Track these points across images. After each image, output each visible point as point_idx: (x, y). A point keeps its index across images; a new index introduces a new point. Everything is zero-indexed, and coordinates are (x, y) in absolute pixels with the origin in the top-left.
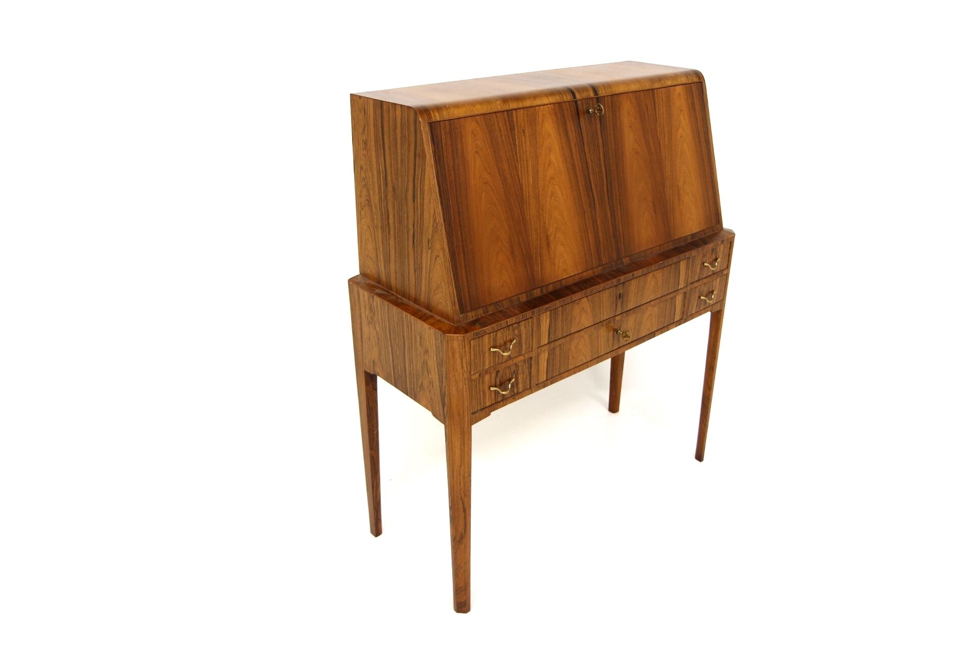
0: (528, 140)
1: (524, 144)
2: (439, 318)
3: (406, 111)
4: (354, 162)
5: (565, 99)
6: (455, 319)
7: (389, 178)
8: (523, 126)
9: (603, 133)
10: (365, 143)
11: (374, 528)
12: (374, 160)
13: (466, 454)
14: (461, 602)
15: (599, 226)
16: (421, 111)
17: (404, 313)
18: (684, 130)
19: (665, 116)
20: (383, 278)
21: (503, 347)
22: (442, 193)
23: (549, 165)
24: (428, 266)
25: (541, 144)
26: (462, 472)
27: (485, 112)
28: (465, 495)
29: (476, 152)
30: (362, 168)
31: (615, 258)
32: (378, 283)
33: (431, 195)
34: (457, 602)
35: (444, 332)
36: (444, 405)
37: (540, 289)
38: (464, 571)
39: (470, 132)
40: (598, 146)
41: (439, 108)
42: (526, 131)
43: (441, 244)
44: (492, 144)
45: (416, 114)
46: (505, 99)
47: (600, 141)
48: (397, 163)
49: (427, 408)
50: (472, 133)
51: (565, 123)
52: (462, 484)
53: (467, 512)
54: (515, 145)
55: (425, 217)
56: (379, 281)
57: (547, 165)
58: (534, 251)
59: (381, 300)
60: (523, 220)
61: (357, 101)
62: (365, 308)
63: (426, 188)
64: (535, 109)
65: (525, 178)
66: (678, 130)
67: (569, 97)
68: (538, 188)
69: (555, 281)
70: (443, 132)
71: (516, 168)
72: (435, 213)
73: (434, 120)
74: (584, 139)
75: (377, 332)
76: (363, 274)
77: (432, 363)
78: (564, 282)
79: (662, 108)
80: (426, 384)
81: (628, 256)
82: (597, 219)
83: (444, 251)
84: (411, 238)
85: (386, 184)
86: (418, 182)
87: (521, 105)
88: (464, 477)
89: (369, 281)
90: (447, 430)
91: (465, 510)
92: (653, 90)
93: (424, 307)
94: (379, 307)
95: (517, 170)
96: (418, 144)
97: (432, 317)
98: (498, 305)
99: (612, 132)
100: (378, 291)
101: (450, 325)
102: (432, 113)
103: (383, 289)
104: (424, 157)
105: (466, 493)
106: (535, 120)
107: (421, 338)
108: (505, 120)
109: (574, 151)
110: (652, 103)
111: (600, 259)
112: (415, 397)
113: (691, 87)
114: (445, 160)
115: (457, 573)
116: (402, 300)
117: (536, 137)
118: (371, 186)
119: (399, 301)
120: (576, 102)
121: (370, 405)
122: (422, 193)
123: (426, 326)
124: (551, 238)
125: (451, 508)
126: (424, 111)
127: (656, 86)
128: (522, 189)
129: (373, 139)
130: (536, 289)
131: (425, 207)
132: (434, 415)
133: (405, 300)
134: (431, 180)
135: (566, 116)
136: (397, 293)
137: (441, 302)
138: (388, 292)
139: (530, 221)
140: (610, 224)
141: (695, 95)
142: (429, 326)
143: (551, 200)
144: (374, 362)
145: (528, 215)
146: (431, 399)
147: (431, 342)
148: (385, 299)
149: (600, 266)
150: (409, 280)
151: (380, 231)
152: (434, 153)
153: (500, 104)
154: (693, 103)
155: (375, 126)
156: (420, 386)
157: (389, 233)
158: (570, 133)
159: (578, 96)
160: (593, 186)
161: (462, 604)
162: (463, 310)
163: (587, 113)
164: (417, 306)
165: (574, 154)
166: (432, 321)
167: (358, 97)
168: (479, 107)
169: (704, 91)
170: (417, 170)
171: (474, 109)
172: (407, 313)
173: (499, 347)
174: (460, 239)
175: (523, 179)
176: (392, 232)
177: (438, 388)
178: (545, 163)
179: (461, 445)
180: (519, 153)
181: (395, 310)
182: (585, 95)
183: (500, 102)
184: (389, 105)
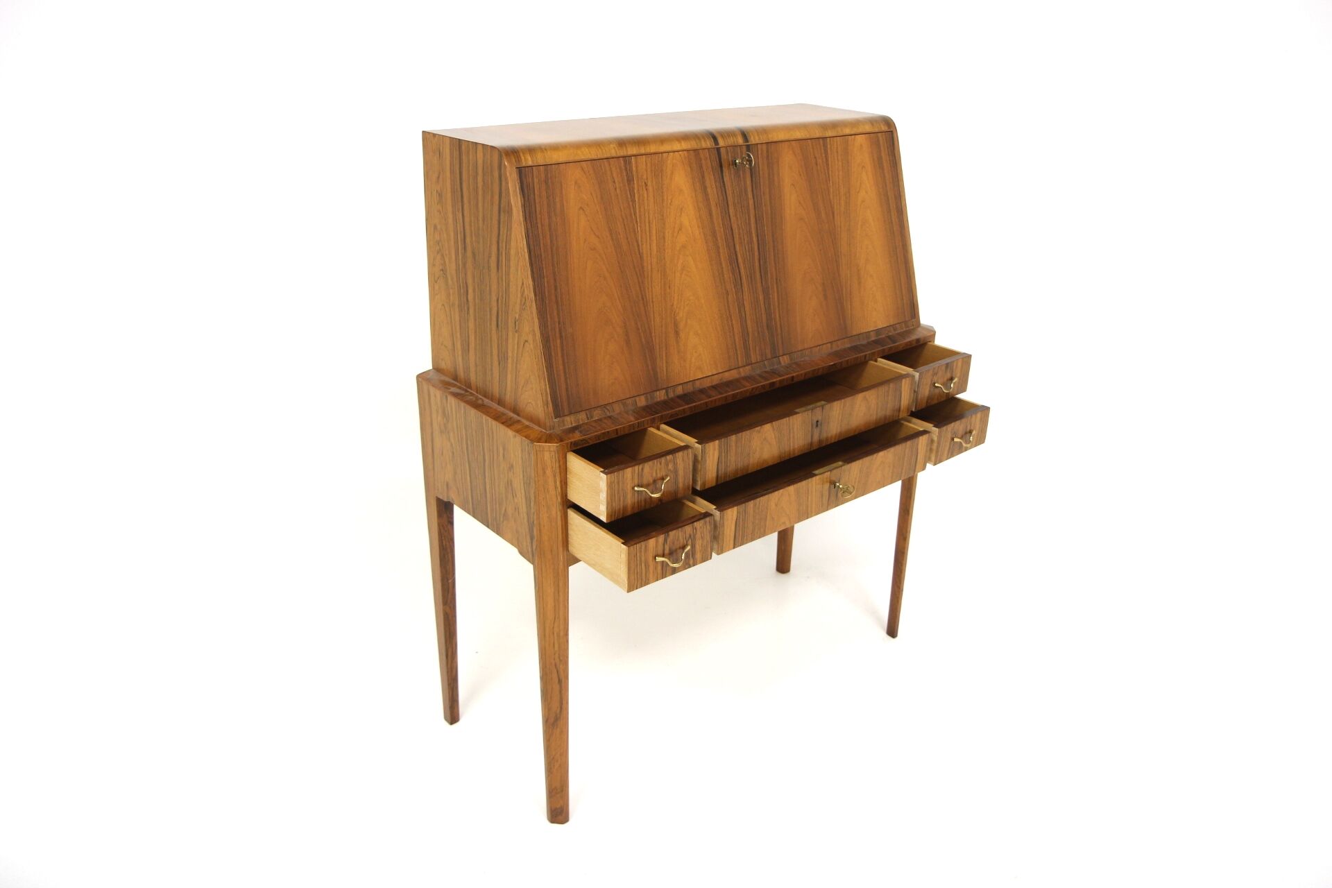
0: (651, 194)
1: (646, 201)
2: (527, 423)
3: (489, 151)
4: (427, 220)
5: (704, 145)
6: (548, 424)
7: (468, 240)
8: (645, 177)
9: (755, 192)
10: (440, 195)
11: (449, 714)
12: (450, 216)
13: (561, 605)
14: (556, 809)
15: (748, 313)
16: (507, 152)
17: (484, 417)
18: (866, 192)
19: (841, 173)
20: (461, 374)
21: (651, 487)
22: (533, 259)
23: (680, 229)
24: (515, 355)
25: (670, 201)
26: (556, 630)
27: (595, 157)
28: (560, 660)
29: (581, 208)
30: (435, 227)
31: (769, 356)
32: (454, 380)
33: (518, 261)
34: (551, 809)
35: (532, 441)
36: (532, 539)
37: (664, 391)
38: (560, 766)
39: (573, 183)
40: (748, 210)
41: (531, 150)
42: (649, 184)
43: (530, 327)
44: (602, 198)
45: (500, 156)
46: (622, 143)
47: (751, 202)
48: (478, 220)
49: (512, 544)
50: (576, 183)
51: (703, 177)
52: (556, 646)
53: (563, 684)
54: (633, 201)
55: (511, 290)
56: (456, 378)
57: (676, 230)
58: (657, 341)
59: (457, 401)
60: (643, 299)
61: (431, 141)
62: (437, 412)
63: (513, 252)
64: (662, 156)
65: (646, 245)
66: (858, 192)
67: (709, 144)
68: (664, 258)
69: (685, 381)
70: (536, 180)
71: (634, 231)
72: (523, 284)
73: (524, 164)
74: (729, 199)
75: (452, 445)
76: (437, 368)
77: (518, 484)
78: (697, 383)
79: (836, 162)
80: (510, 511)
81: (787, 354)
82: (745, 302)
83: (534, 335)
84: (494, 318)
85: (465, 248)
86: (503, 245)
87: (642, 151)
88: (558, 635)
89: (443, 378)
90: (537, 572)
91: (560, 681)
92: (824, 138)
93: (510, 410)
94: (454, 412)
95: (635, 234)
96: (503, 195)
97: (518, 421)
98: (607, 409)
99: (768, 190)
100: (453, 389)
101: (541, 432)
102: (521, 155)
103: (460, 388)
104: (510, 212)
105: (561, 658)
106: (662, 171)
107: (504, 449)
108: (620, 168)
109: (714, 212)
110: (824, 155)
111: (747, 355)
112: (498, 531)
113: (877, 137)
114: (539, 216)
115: (551, 768)
116: (483, 401)
117: (662, 193)
118: (447, 252)
119: (480, 402)
120: (718, 150)
121: (444, 544)
122: (508, 259)
123: (510, 433)
124: (681, 326)
125: (542, 678)
126: (512, 153)
127: (829, 133)
128: (641, 257)
129: (449, 190)
130: (659, 390)
131: (511, 276)
132: (521, 553)
133: (487, 401)
134: (518, 241)
135: (704, 168)
136: (477, 393)
137: (530, 403)
138: (466, 391)
139: (653, 302)
140: (763, 312)
141: (882, 148)
142: (514, 433)
143: (681, 274)
144: (447, 485)
145: (650, 294)
146: (517, 532)
147: (517, 453)
148: (462, 400)
149: (748, 365)
150: (492, 374)
151: (457, 310)
152: (524, 206)
153: (614, 148)
154: (880, 158)
155: (452, 172)
156: (504, 515)
157: (468, 313)
158: (709, 190)
159: (721, 143)
160: (740, 260)
161: (558, 812)
162: (558, 412)
163: (733, 165)
164: (501, 409)
165: (715, 217)
166: (519, 427)
167: (431, 135)
168: (586, 150)
169: (896, 143)
170: (501, 230)
171: (579, 152)
172: (488, 418)
173: (647, 486)
174: (557, 320)
175: (644, 246)
176: (471, 311)
177: (525, 515)
178: (674, 228)
179: (554, 593)
180: (640, 211)
181: (473, 412)
182: (731, 141)
183: (614, 146)
184: (468, 146)
